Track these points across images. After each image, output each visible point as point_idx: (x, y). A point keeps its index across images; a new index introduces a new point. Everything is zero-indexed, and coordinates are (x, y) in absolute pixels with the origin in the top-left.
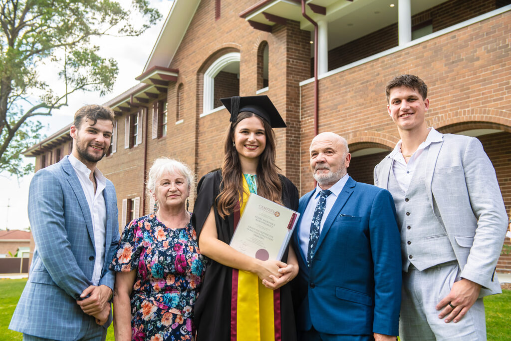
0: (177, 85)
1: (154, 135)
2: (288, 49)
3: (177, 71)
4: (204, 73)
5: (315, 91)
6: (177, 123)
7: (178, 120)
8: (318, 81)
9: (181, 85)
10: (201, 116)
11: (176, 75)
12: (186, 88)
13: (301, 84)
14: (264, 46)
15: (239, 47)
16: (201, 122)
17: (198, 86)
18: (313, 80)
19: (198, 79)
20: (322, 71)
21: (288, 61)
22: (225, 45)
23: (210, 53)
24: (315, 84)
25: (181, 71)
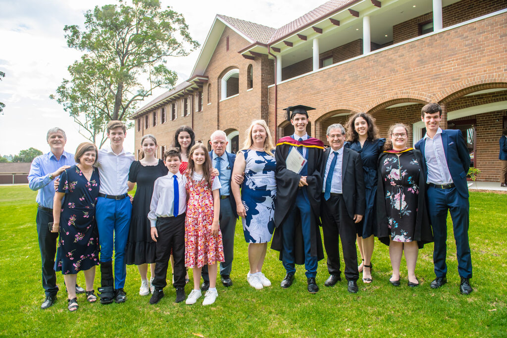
0: (208, 85)
1: (197, 110)
2: (262, 69)
3: (208, 77)
4: (221, 78)
5: (275, 91)
6: (208, 104)
7: (208, 103)
8: (276, 86)
9: (210, 84)
10: (220, 101)
11: (207, 79)
12: (212, 86)
13: (269, 87)
14: (250, 67)
15: (239, 66)
16: (220, 104)
17: (218, 85)
18: (274, 85)
19: (218, 82)
20: (279, 81)
21: (262, 75)
22: (232, 65)
23: (224, 68)
24: (275, 87)
25: (210, 77)
